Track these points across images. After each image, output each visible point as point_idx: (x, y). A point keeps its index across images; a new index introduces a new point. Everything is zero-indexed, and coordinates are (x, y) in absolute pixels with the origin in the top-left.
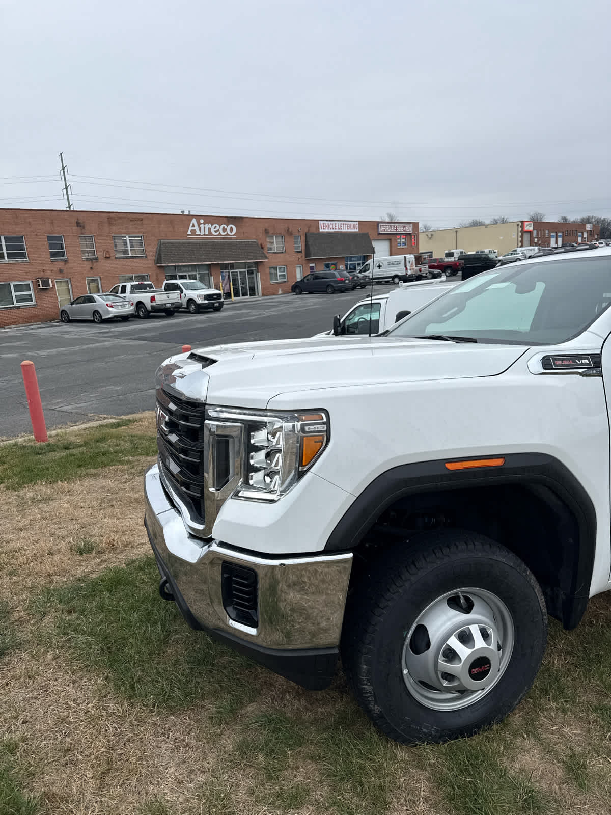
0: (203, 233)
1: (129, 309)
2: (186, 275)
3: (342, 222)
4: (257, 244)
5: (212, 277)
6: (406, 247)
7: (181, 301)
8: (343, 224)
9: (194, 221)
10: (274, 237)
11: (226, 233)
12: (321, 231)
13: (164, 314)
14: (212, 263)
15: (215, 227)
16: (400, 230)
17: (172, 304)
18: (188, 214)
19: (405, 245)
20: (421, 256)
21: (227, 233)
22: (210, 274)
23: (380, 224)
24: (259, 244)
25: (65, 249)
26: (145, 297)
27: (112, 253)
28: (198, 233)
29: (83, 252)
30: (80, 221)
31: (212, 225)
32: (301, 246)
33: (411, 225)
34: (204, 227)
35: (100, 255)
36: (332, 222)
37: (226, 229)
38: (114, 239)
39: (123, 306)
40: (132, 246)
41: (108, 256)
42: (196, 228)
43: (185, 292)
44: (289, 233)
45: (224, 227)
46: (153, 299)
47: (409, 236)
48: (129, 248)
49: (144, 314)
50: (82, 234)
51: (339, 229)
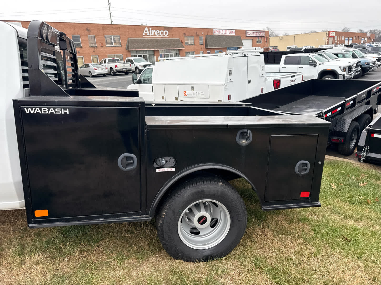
0: (151, 35)
1: (105, 71)
2: (142, 55)
3: (226, 30)
4: (179, 41)
5: (155, 56)
6: (261, 43)
7: (131, 68)
8: (227, 31)
9: (146, 29)
10: (189, 37)
11: (163, 35)
12: (214, 34)
13: (124, 74)
14: (155, 49)
15: (158, 32)
16: (258, 34)
17: (126, 69)
18: (145, 25)
20: (269, 48)
21: (164, 35)
22: (154, 55)
23: (247, 31)
24: (180, 40)
25: (81, 42)
26: (113, 65)
27: (104, 44)
28: (148, 34)
29: (90, 44)
30: (88, 28)
31: (156, 31)
32: (203, 42)
33: (265, 32)
34: (152, 32)
35: (98, 45)
36: (220, 30)
37: (163, 33)
38: (106, 37)
39: (102, 69)
40: (114, 40)
41: (102, 45)
42: (148, 32)
43: (134, 63)
44: (197, 35)
45: (162, 32)
46: (116, 66)
47: (263, 38)
48: (113, 42)
49: (113, 74)
50: (89, 35)
51: (224, 33)
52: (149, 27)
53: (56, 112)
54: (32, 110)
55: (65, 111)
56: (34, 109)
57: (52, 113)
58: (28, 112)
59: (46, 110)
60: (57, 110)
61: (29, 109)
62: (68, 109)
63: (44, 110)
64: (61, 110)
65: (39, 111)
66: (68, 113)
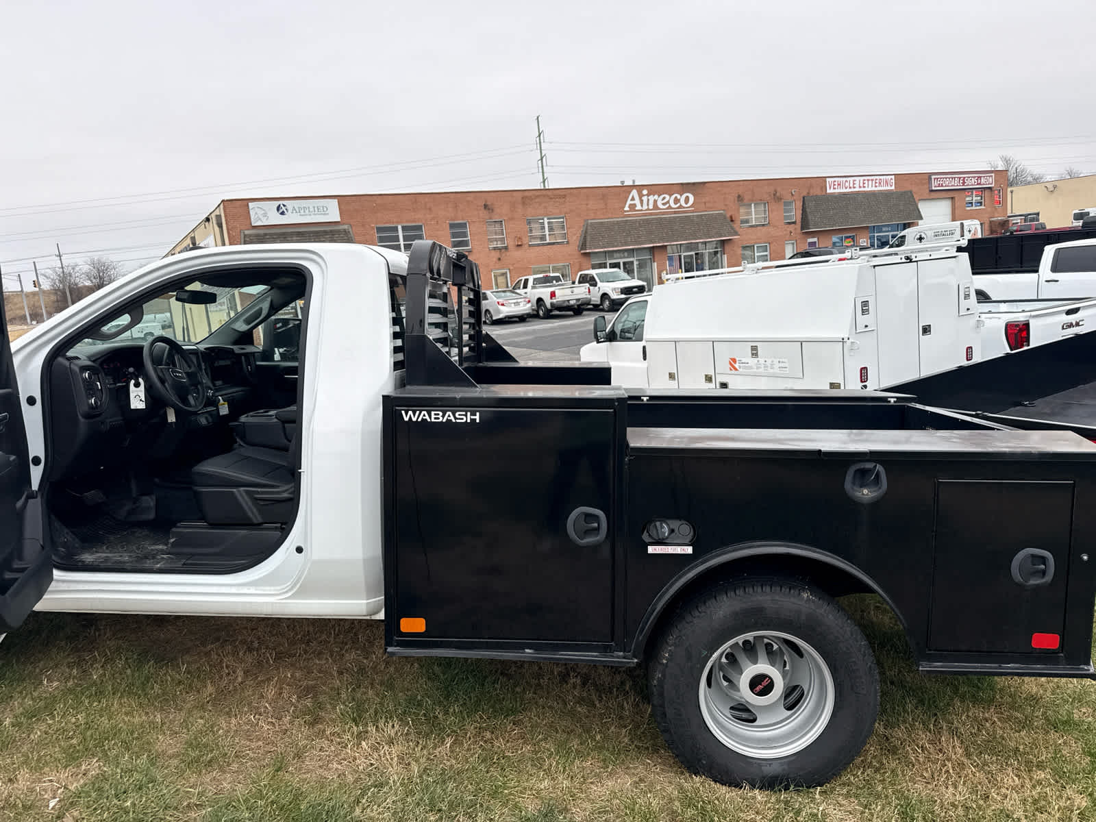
0: (645, 207)
1: (524, 308)
2: (619, 263)
3: (866, 178)
4: (725, 218)
5: (656, 264)
6: (983, 207)
7: (589, 296)
8: (868, 180)
9: (634, 193)
10: (753, 205)
11: (678, 205)
12: (828, 191)
13: (571, 313)
14: (655, 245)
15: (664, 198)
16: (971, 183)
17: (578, 300)
18: (631, 184)
19: (981, 205)
20: (1008, 221)
21: (681, 205)
22: (652, 260)
23: (933, 177)
24: (728, 216)
25: (469, 238)
26: (544, 292)
27: (525, 240)
28: (639, 207)
29: (491, 241)
30: (488, 203)
31: (659, 196)
32: (796, 214)
33: (993, 174)
34: (648, 200)
35: (510, 242)
36: (848, 179)
37: (679, 200)
38: (529, 223)
39: (517, 304)
40: (551, 229)
41: (519, 243)
42: (637, 201)
43: (599, 284)
44: (777, 198)
45: (676, 197)
46: (553, 295)
47: (987, 193)
48: (547, 233)
49: (544, 314)
50: (490, 219)
51: (860, 187)
52: (640, 188)
53: (456, 418)
54: (414, 416)
55: (473, 417)
56: (418, 412)
57: (449, 421)
58: (406, 419)
59: (438, 414)
60: (459, 415)
61: (410, 413)
62: (478, 414)
63: (435, 414)
64: (466, 415)
65: (427, 417)
66: (478, 421)
